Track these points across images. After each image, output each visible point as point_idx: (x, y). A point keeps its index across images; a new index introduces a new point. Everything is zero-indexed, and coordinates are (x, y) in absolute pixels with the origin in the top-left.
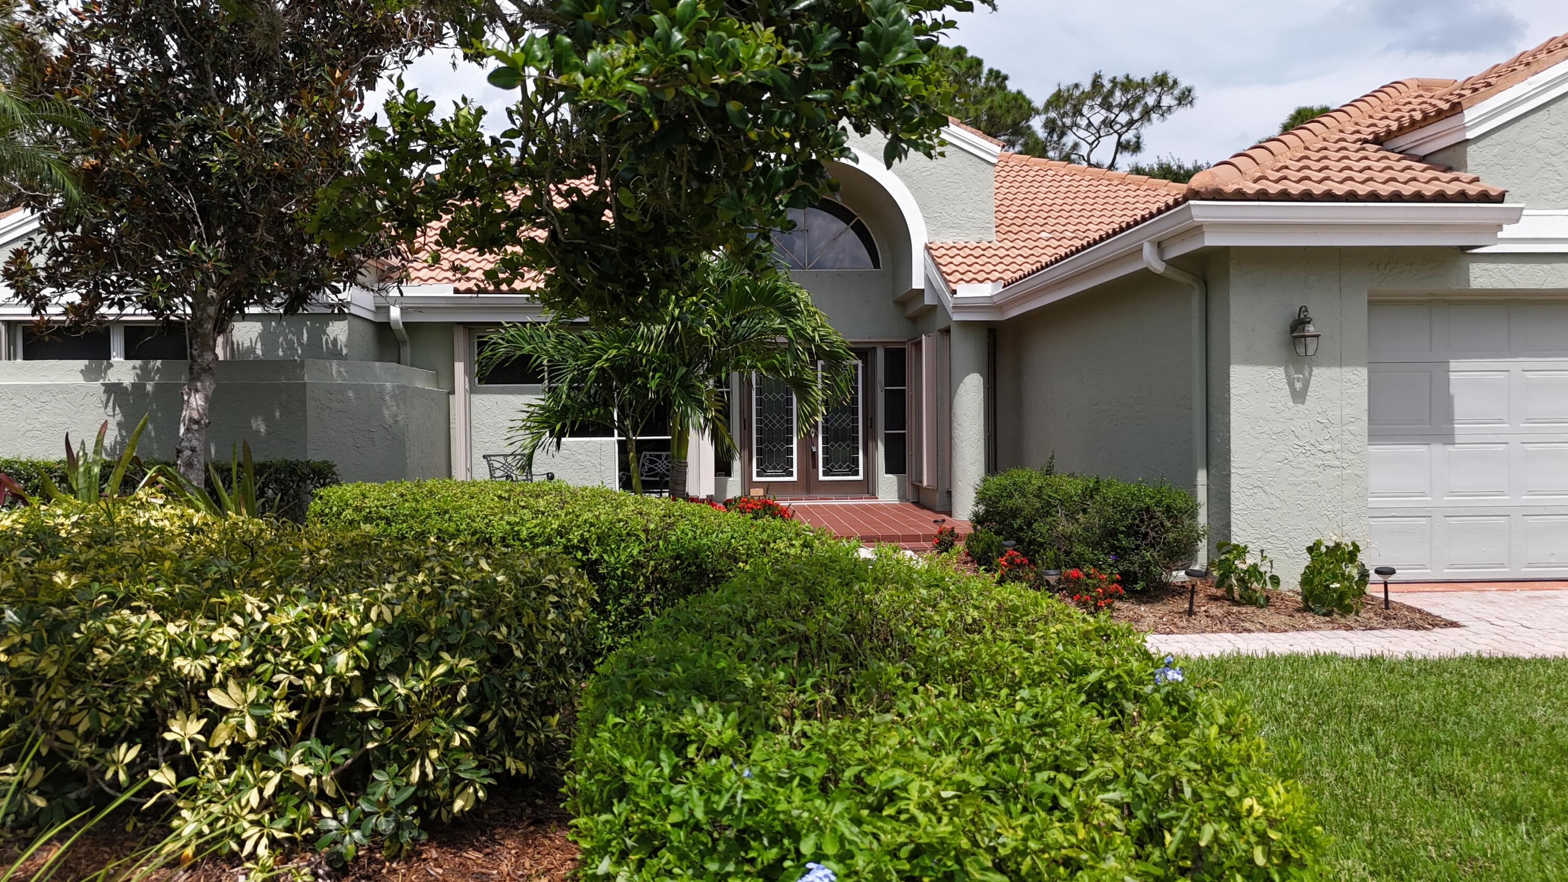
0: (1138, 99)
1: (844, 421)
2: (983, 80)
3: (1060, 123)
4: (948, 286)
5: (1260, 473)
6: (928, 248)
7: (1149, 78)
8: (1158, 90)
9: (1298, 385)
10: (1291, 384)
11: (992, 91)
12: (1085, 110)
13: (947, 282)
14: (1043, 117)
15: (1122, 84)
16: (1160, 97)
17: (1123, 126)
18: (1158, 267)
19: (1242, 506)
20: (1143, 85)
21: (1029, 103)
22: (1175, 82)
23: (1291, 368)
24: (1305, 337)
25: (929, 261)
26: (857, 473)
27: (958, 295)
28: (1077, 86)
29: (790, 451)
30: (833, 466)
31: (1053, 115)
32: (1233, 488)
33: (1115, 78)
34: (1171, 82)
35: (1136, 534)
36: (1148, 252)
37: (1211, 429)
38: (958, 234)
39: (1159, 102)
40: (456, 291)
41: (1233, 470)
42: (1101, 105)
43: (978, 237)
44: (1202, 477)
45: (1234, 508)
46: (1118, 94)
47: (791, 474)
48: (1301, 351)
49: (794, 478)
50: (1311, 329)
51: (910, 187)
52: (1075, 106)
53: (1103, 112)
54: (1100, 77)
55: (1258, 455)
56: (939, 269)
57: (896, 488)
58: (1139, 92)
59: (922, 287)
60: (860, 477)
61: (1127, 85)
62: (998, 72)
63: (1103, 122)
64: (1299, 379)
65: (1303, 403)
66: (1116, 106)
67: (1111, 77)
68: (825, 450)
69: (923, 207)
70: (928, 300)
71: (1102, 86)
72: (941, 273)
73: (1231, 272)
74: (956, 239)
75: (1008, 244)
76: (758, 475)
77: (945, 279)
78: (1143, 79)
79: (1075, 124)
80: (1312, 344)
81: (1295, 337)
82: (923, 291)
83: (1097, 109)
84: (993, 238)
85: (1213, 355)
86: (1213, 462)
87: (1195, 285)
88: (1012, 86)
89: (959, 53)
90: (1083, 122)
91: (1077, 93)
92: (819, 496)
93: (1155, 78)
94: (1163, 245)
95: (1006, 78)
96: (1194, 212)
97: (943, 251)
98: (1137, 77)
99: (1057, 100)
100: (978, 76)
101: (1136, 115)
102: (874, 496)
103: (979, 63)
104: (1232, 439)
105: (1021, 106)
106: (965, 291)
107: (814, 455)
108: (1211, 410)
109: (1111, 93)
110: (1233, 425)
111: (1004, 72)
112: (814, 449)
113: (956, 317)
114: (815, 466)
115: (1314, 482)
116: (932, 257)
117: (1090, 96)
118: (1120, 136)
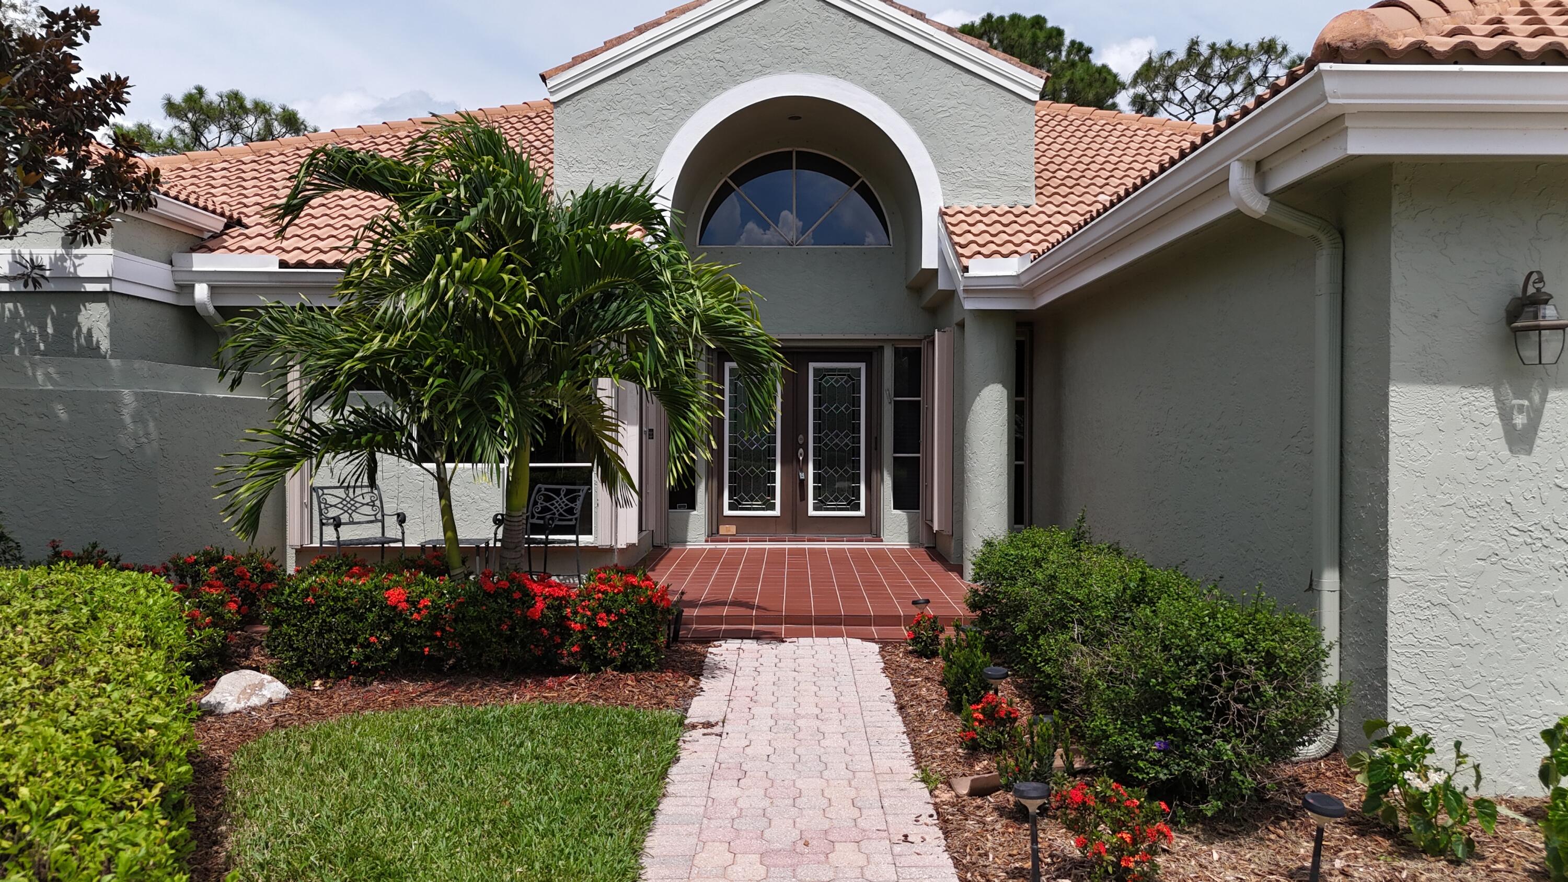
0: (1241, 70)
1: (842, 440)
2: (1064, 54)
3: (1149, 98)
4: (960, 262)
5: (1445, 578)
6: (942, 214)
7: (1254, 45)
8: (1264, 58)
9: (1520, 420)
10: (1505, 415)
11: (1073, 65)
12: (1179, 82)
13: (959, 256)
14: (1131, 92)
15: (1223, 50)
16: (1266, 66)
17: (1221, 101)
18: (1257, 206)
19: (1409, 639)
20: (1246, 53)
21: (1115, 76)
22: (1285, 49)
23: (1507, 390)
24: (1539, 329)
25: (943, 230)
26: (857, 508)
27: (972, 273)
28: (1169, 54)
29: (772, 478)
30: (827, 499)
31: (1141, 89)
32: (1392, 605)
33: (1214, 44)
34: (1280, 49)
35: (1204, 704)
36: (1238, 177)
37: (1348, 492)
38: (984, 196)
39: (1265, 72)
40: (283, 264)
41: (1392, 573)
42: (1198, 77)
43: (1011, 200)
44: (1330, 580)
45: (1393, 641)
46: (1217, 62)
47: (772, 507)
48: (1529, 353)
49: (777, 512)
50: (1549, 313)
51: (920, 134)
52: (1167, 79)
53: (1200, 85)
54: (1197, 43)
55: (1441, 546)
56: (951, 239)
57: (906, 528)
58: (1241, 61)
59: (934, 265)
60: (862, 513)
61: (1228, 52)
62: (1081, 44)
63: (1199, 97)
64: (1521, 409)
65: (1529, 452)
66: (1215, 77)
67: (1210, 42)
68: (817, 478)
69: (937, 161)
70: (942, 284)
71: (1199, 54)
72: (954, 244)
73: (1395, 208)
74: (981, 202)
75: (1051, 209)
76: (731, 507)
77: (956, 252)
78: (1247, 46)
79: (1166, 99)
80: (1552, 344)
81: (1516, 330)
82: (935, 271)
83: (1193, 81)
84: (1033, 201)
85: (1355, 362)
86: (1353, 552)
87: (1323, 238)
88: (1097, 60)
89: (1038, 23)
90: (1177, 97)
91: (1170, 62)
92: (807, 537)
93: (1261, 45)
94: (1266, 167)
95: (1089, 51)
96: (1329, 85)
97: (961, 217)
98: (1239, 44)
99: (1147, 72)
100: (1057, 48)
101: (1238, 88)
102: (877, 537)
103: (1059, 33)
104: (1392, 515)
105: (1105, 80)
106: (979, 268)
107: (803, 484)
108: (1350, 459)
109: (1208, 62)
110: (1393, 489)
111: (1087, 44)
112: (802, 476)
113: (969, 305)
114: (804, 498)
115: (1548, 598)
116: (945, 224)
117: (1183, 66)
118: (1218, 111)
